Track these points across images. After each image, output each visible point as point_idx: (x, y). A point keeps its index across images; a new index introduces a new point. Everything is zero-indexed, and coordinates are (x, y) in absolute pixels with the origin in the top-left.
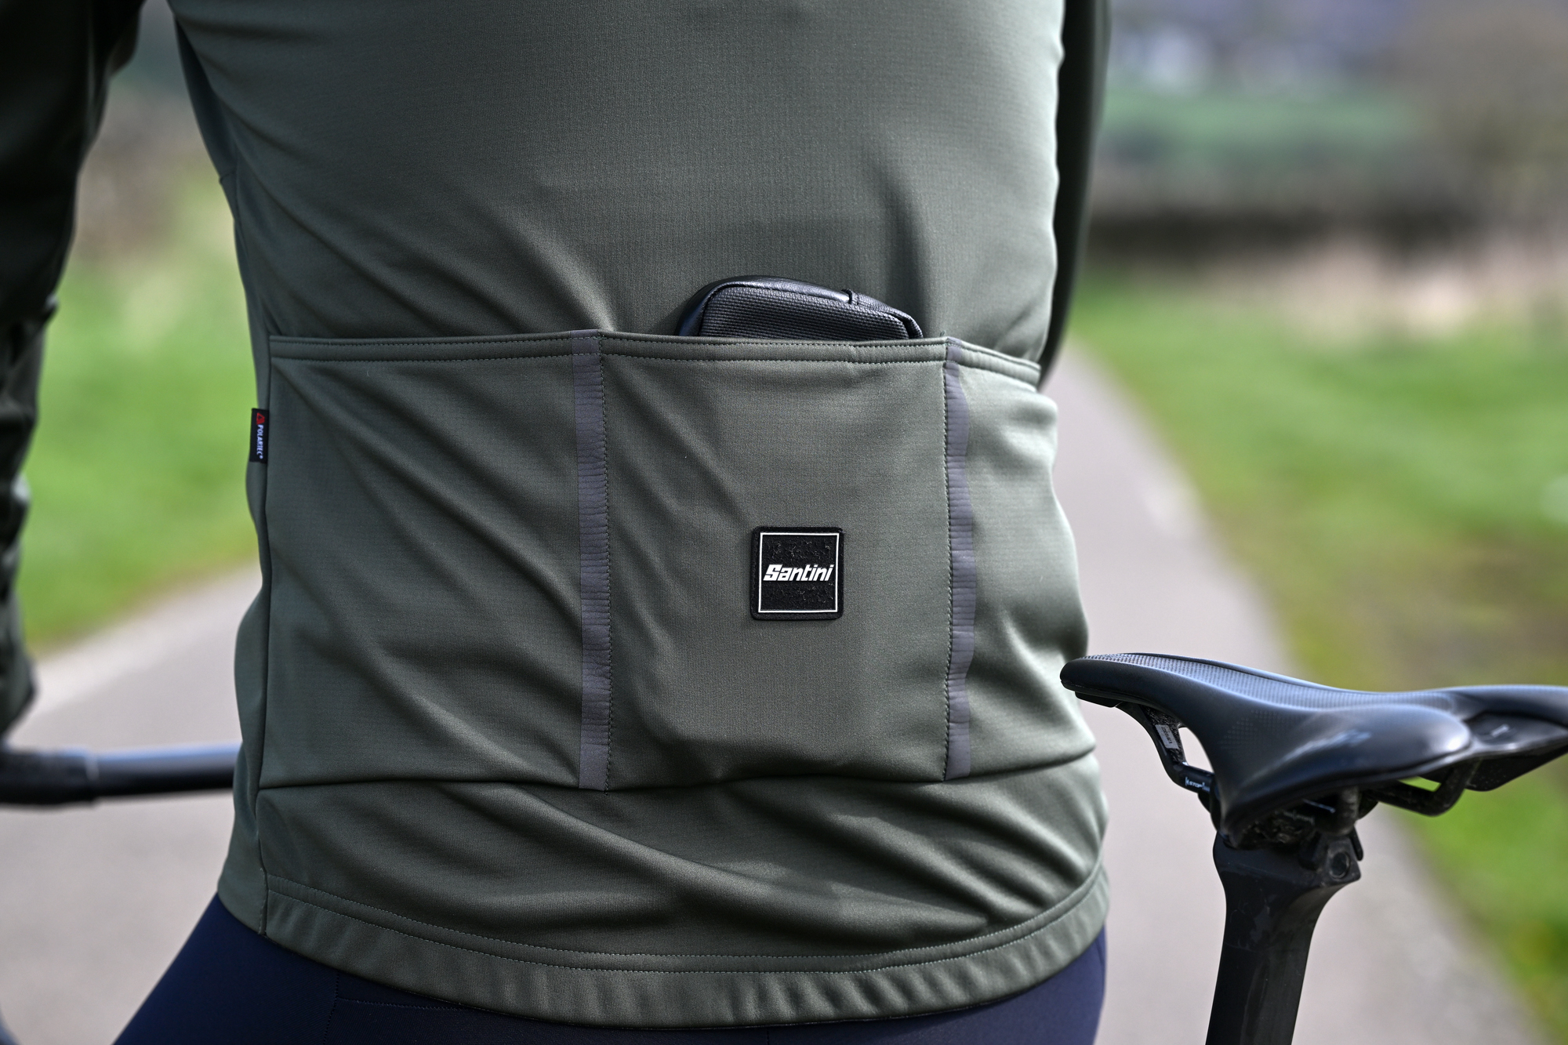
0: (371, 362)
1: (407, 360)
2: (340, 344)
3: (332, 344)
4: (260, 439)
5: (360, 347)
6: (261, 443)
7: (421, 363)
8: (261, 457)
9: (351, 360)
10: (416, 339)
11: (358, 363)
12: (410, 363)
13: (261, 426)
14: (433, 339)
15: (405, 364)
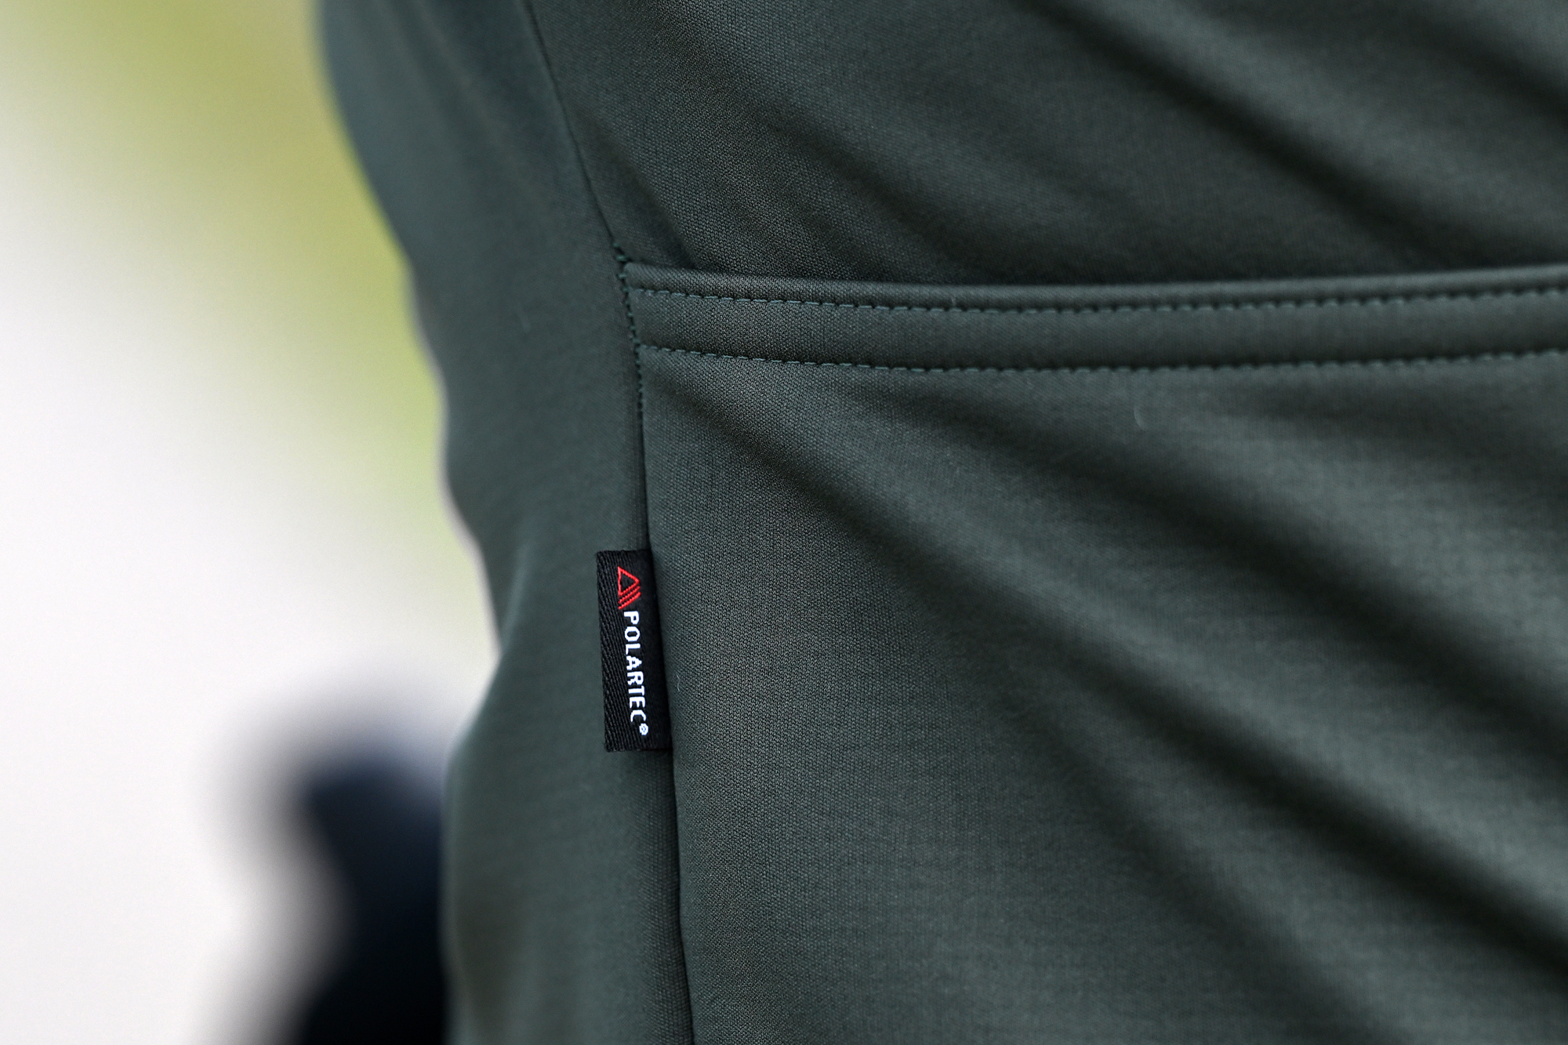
0: (1144, 372)
1: (1295, 360)
2: (1002, 306)
3: (963, 306)
4: (634, 662)
5: (1091, 319)
6: (637, 677)
7: (1355, 372)
8: (644, 729)
9: (1053, 366)
10: (1330, 285)
11: (1086, 375)
12: (1309, 373)
13: (633, 615)
14: (1402, 281)
15: (1289, 375)
